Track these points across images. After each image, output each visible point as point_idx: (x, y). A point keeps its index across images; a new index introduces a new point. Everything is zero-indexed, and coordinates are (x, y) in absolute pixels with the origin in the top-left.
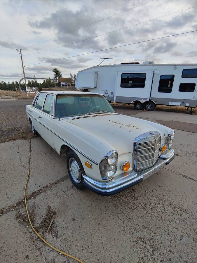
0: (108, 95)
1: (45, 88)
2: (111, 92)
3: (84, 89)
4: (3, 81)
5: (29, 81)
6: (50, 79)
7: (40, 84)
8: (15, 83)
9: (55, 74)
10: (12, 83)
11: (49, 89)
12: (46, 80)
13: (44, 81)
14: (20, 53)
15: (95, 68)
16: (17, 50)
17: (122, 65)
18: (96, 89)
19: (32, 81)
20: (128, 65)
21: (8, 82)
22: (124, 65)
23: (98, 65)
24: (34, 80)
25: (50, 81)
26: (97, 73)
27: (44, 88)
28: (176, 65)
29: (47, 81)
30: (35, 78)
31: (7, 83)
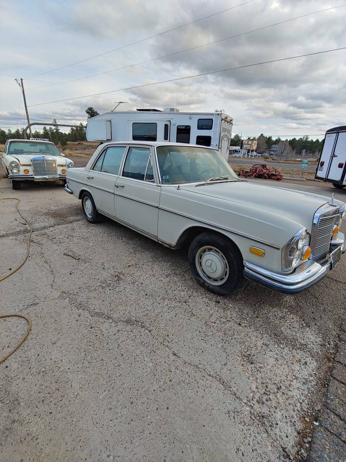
1: (73, 141)
5: (45, 129)
6: (82, 126)
8: (21, 133)
10: (16, 131)
11: (79, 144)
12: (74, 128)
13: (72, 130)
14: (21, 84)
15: (109, 114)
16: (16, 80)
19: (51, 128)
20: (144, 112)
21: (9, 130)
22: (140, 112)
24: (53, 127)
25: (81, 130)
26: (111, 121)
27: (70, 141)
28: (190, 114)
29: (77, 130)
30: (56, 125)
31: (7, 132)
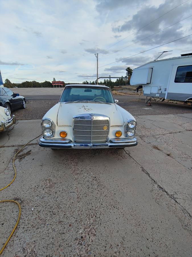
0: (161, 92)
1: (117, 86)
2: (165, 89)
3: (140, 86)
4: (86, 81)
5: (105, 80)
6: (122, 78)
7: (114, 82)
9: (127, 73)
11: (120, 87)
12: (118, 79)
13: (117, 80)
14: (97, 56)
15: (151, 64)
16: (95, 54)
17: (182, 57)
18: (150, 85)
19: (107, 80)
21: (90, 82)
22: (184, 57)
23: (154, 60)
24: (108, 79)
25: (122, 79)
26: (152, 68)
27: (115, 86)
29: (120, 80)
30: (110, 78)
